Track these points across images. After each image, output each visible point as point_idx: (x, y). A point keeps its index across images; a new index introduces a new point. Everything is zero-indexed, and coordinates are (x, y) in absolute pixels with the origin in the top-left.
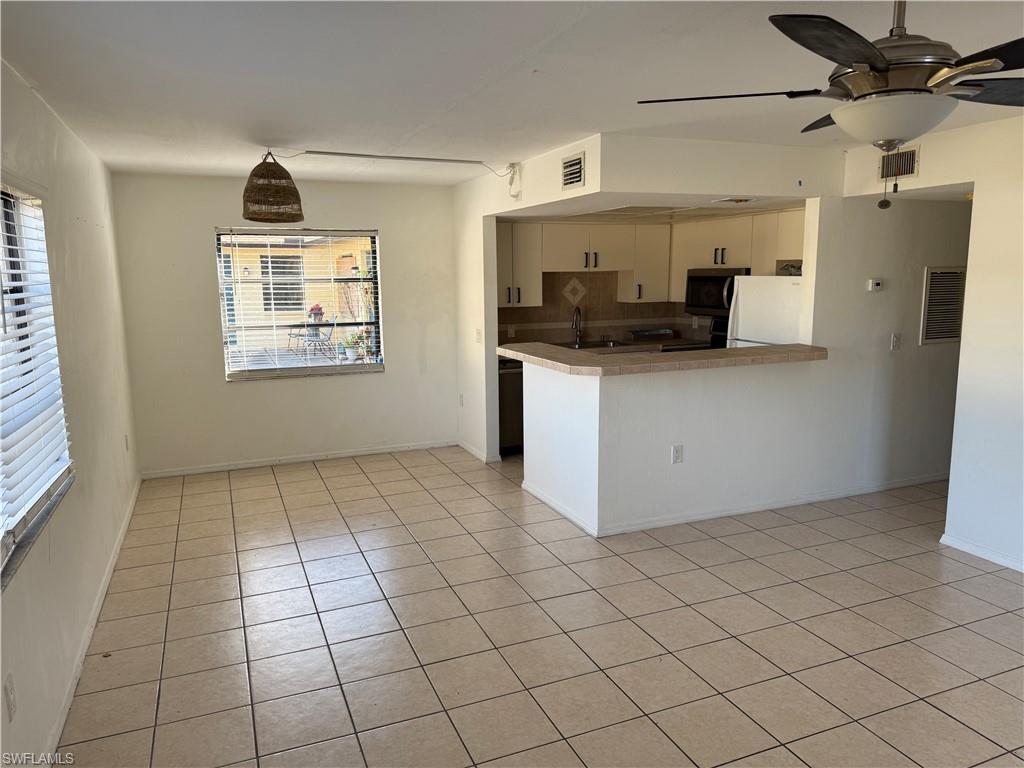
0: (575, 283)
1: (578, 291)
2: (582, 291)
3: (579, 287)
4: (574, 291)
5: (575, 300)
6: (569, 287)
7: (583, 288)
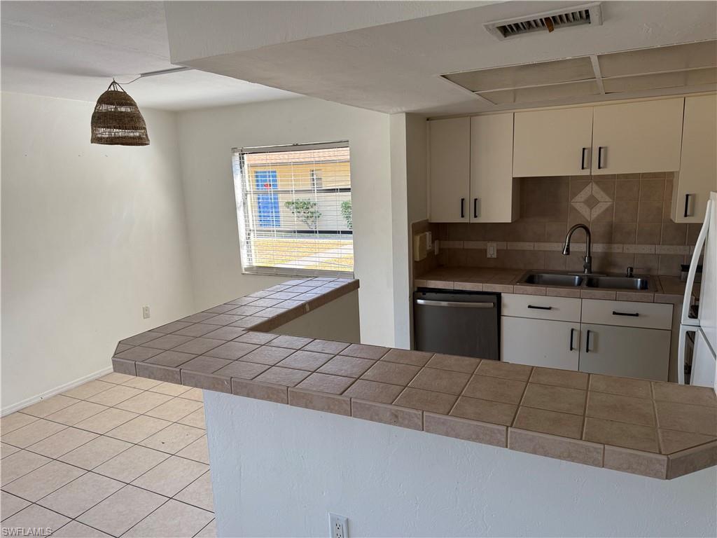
0: (593, 190)
1: (597, 202)
2: (605, 202)
3: (602, 196)
4: (591, 202)
5: (591, 214)
6: (582, 196)
7: (606, 198)
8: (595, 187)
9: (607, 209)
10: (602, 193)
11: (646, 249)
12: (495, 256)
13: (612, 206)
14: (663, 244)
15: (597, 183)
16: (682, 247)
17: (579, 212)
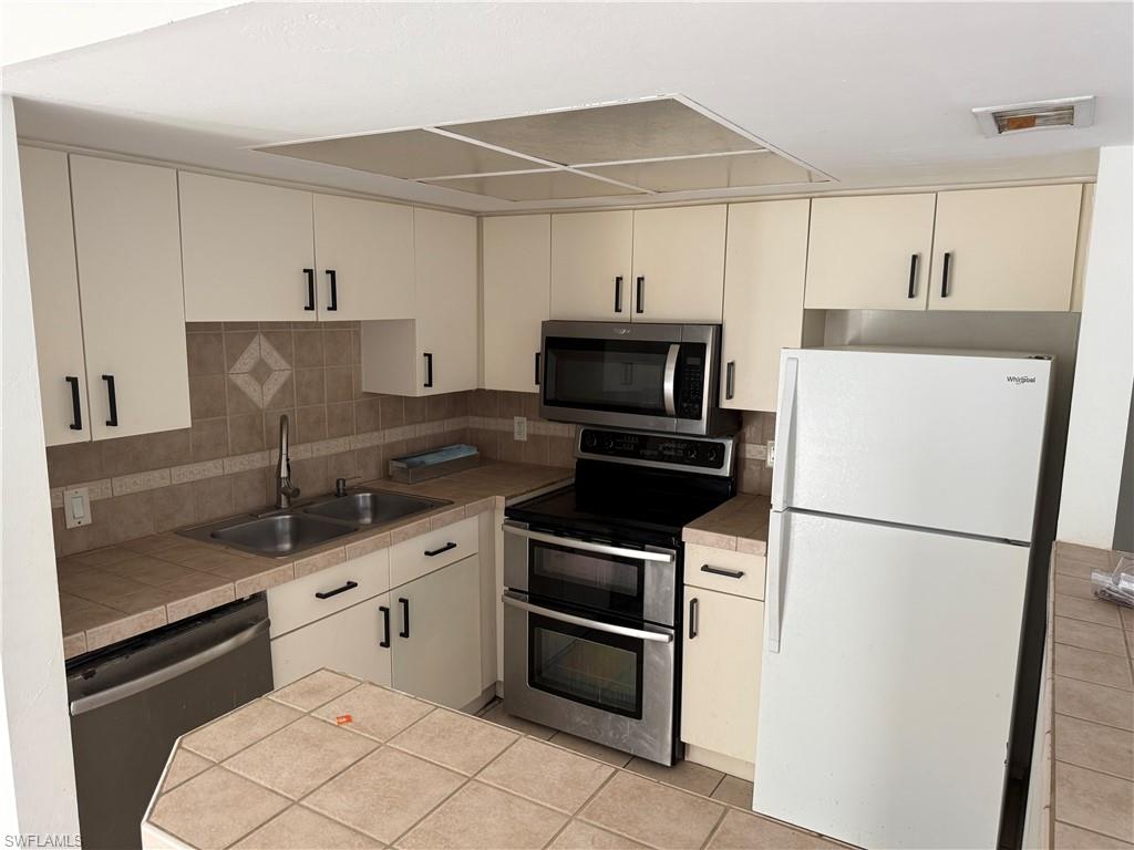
0: (260, 348)
1: (269, 371)
2: (281, 370)
3: (275, 359)
4: (261, 372)
5: (263, 395)
6: (246, 361)
7: (283, 364)
8: (265, 345)
9: (285, 384)
10: (275, 354)
11: (339, 445)
12: (88, 520)
13: (291, 376)
14: (357, 434)
15: (267, 335)
16: (376, 434)
17: (244, 393)
